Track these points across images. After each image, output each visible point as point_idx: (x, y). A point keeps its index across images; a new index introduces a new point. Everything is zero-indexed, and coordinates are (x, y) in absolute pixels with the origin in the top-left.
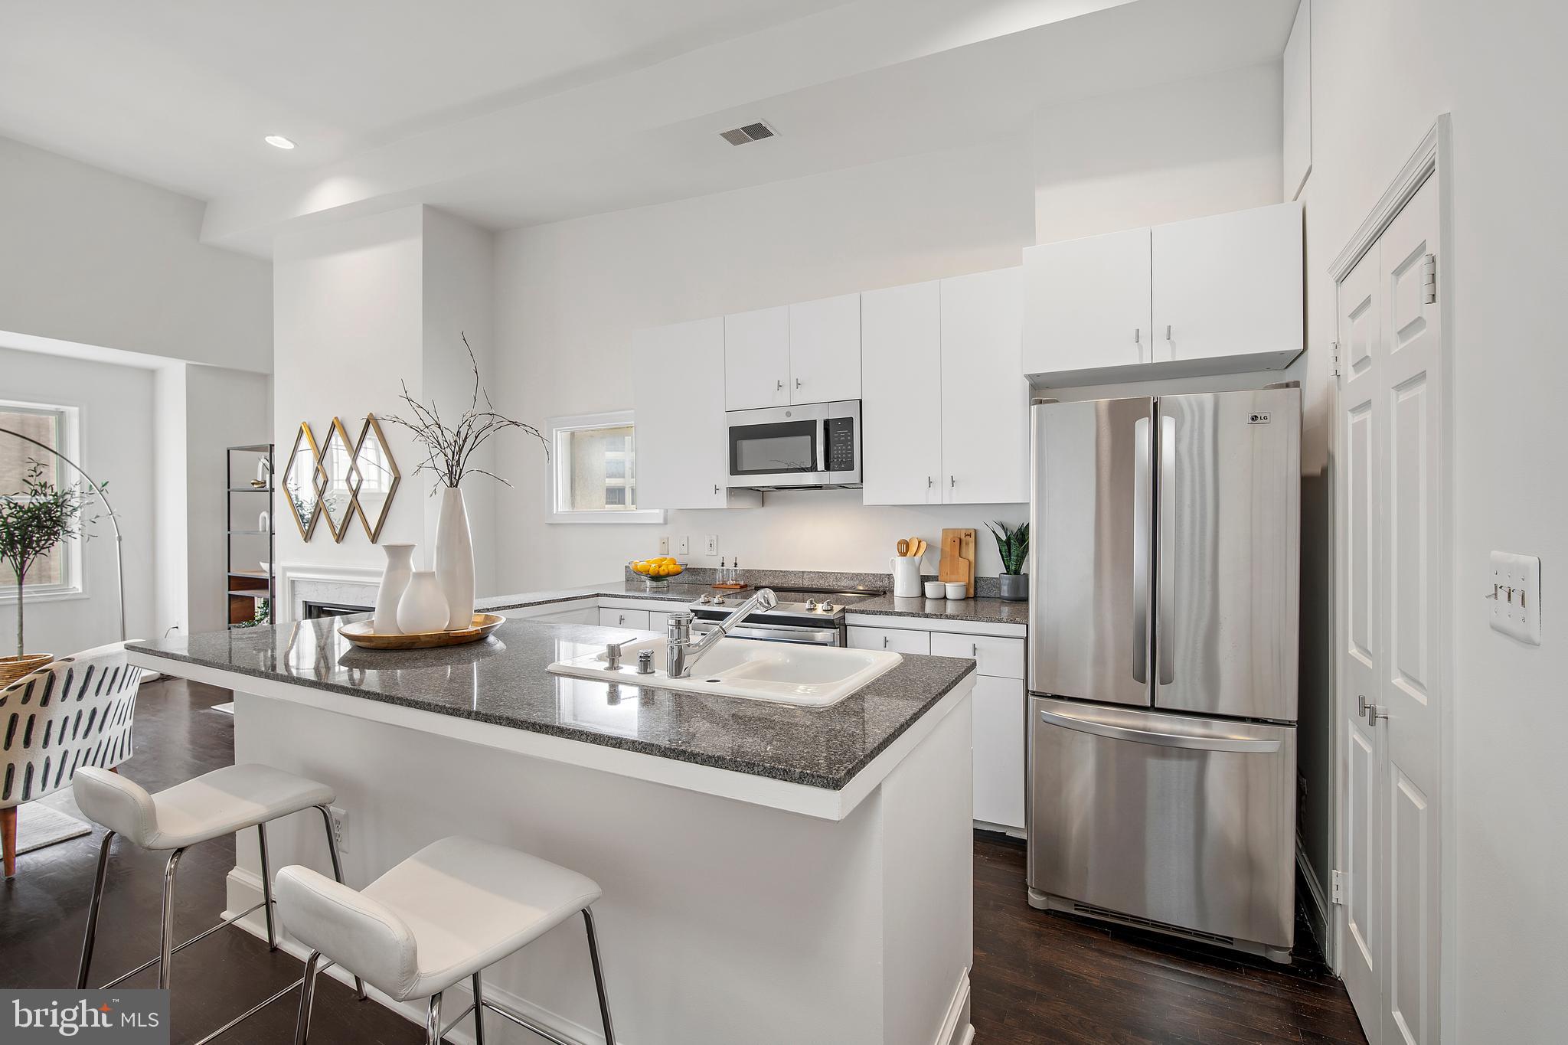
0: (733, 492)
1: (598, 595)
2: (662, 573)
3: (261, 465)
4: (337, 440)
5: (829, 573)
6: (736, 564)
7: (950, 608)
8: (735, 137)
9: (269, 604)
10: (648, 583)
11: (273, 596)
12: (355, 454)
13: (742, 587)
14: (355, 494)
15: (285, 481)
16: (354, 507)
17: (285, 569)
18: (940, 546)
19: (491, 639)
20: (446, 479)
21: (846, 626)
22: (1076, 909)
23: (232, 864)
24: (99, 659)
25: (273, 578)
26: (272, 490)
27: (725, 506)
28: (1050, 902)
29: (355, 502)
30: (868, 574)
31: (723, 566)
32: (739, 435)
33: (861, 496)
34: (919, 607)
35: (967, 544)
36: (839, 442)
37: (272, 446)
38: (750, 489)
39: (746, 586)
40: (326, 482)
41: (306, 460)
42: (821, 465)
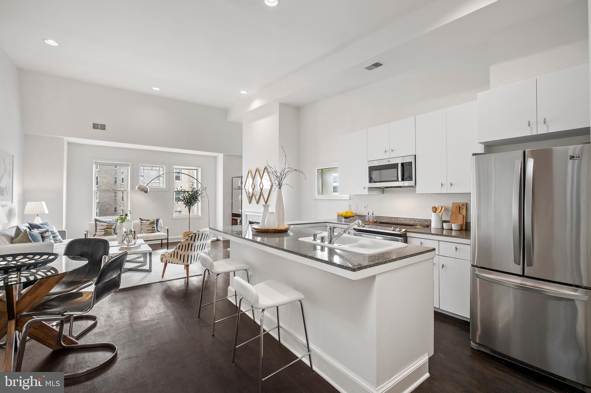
0: (370, 189)
1: (326, 222)
2: (347, 216)
3: (240, 182)
4: (257, 174)
5: (407, 218)
6: (373, 214)
7: (453, 233)
8: (370, 68)
9: (241, 221)
10: (343, 219)
11: (242, 219)
12: (261, 178)
13: (375, 222)
14: (262, 190)
15: (245, 186)
16: (261, 194)
17: (245, 212)
18: (451, 209)
19: (289, 232)
20: (278, 186)
21: (407, 237)
22: (491, 352)
23: (229, 285)
24: (204, 231)
25: (242, 214)
26: (242, 189)
27: (367, 194)
28: (480, 347)
29: (261, 192)
30: (422, 219)
31: (368, 214)
32: (372, 169)
33: (415, 190)
34: (441, 232)
35: (463, 209)
36: (407, 171)
37: (242, 176)
38: (377, 188)
39: (377, 222)
40: (254, 186)
41: (250, 180)
42: (400, 179)
